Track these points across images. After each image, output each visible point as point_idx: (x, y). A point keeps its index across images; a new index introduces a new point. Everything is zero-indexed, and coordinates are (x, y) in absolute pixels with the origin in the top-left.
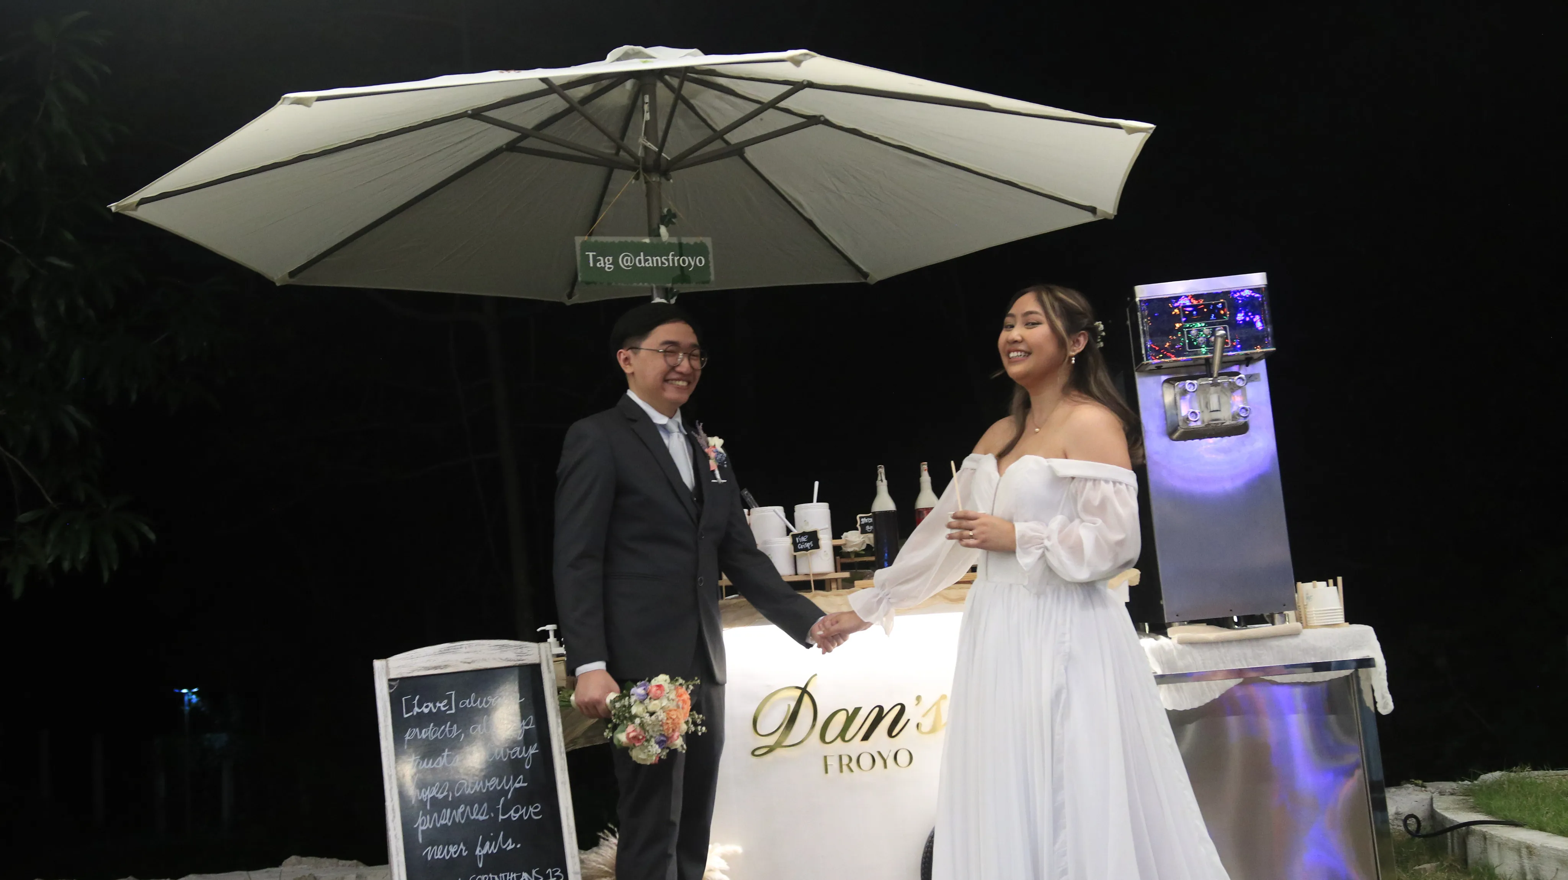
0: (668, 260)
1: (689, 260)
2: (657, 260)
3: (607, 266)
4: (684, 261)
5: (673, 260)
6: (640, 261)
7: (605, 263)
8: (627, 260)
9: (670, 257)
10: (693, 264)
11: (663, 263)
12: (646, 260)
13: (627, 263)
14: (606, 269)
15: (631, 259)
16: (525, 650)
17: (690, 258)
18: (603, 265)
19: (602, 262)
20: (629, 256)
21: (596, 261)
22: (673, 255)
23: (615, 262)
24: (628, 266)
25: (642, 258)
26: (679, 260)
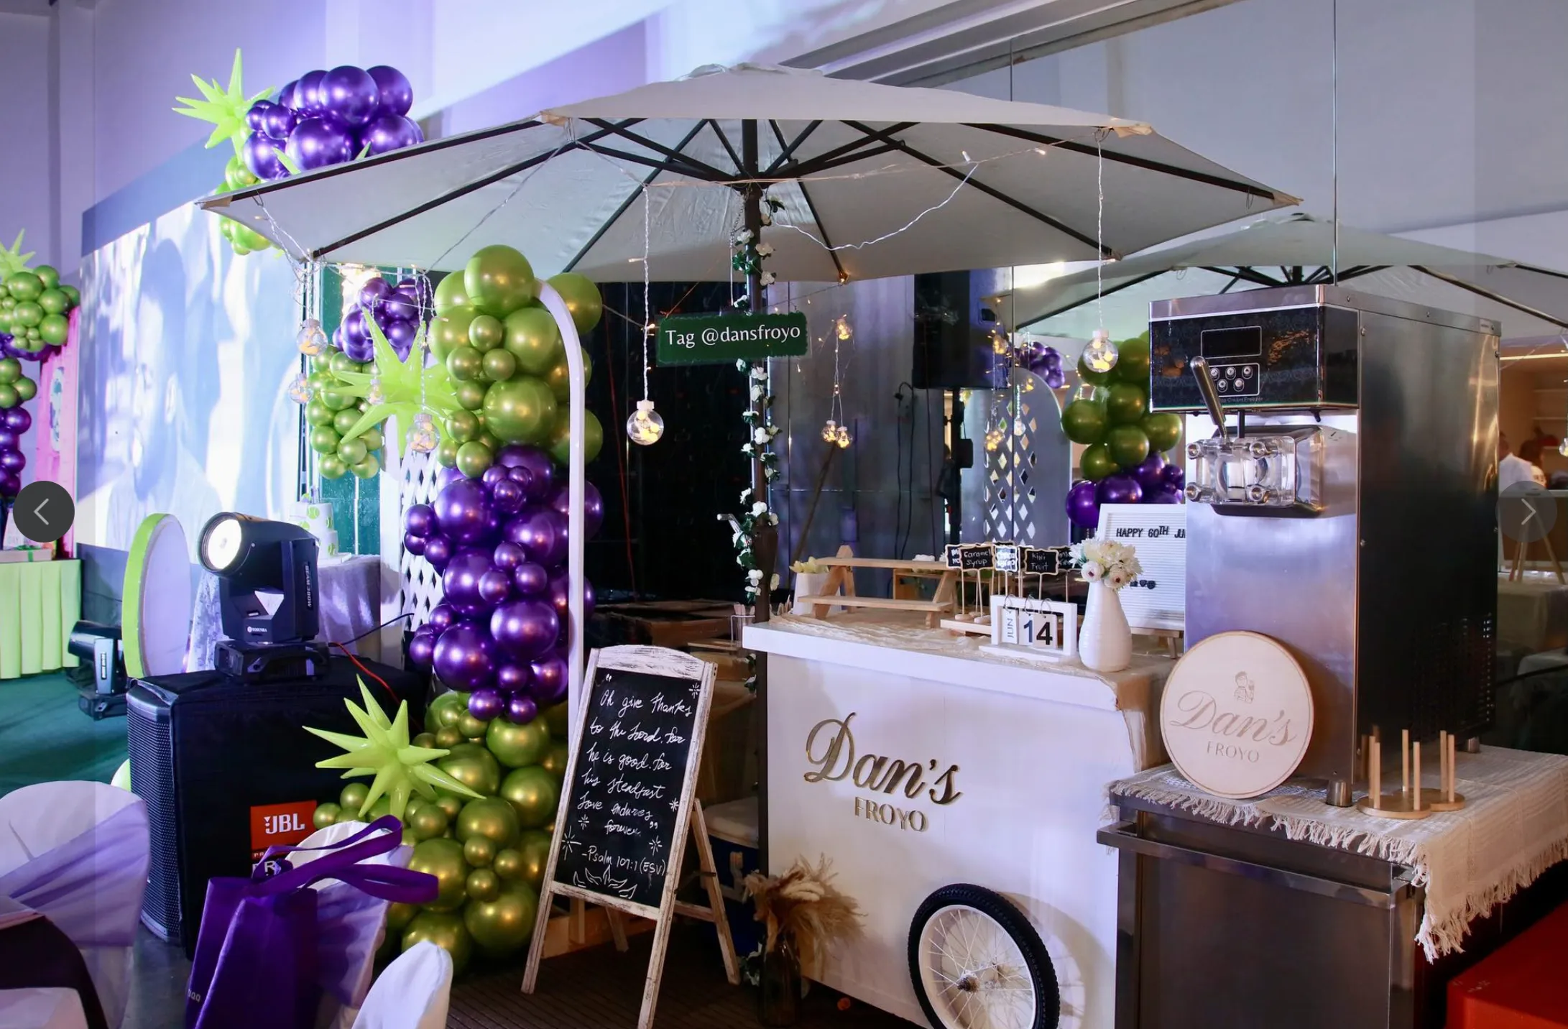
0: (757, 333)
1: (781, 332)
2: (745, 334)
3: (688, 343)
4: (776, 333)
5: (763, 333)
6: (725, 335)
7: (685, 340)
8: (711, 335)
9: (760, 330)
10: (786, 336)
11: (751, 336)
12: (731, 335)
13: (710, 338)
14: (687, 346)
15: (715, 335)
16: (693, 666)
17: (783, 330)
18: (683, 342)
19: (683, 339)
20: (712, 331)
21: (675, 338)
22: (763, 328)
23: (697, 339)
24: (712, 342)
25: (728, 333)
26: (769, 333)
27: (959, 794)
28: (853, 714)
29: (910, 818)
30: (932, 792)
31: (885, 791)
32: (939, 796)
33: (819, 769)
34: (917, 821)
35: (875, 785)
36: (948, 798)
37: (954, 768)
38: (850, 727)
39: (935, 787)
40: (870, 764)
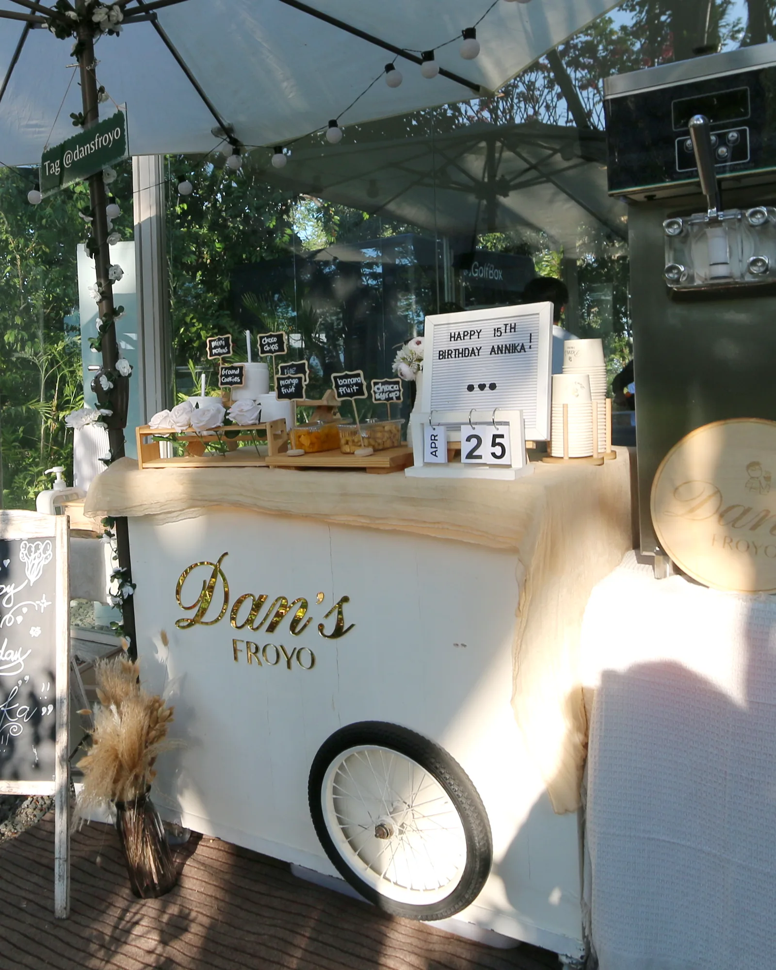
0: (95, 144)
2: (87, 148)
3: (57, 170)
5: (98, 143)
6: (76, 154)
9: (96, 140)
12: (80, 152)
13: (68, 160)
14: (56, 173)
15: (71, 156)
19: (53, 168)
20: (69, 153)
21: (50, 169)
23: (61, 164)
24: (69, 164)
25: (77, 151)
26: (101, 140)
27: (352, 626)
28: (226, 554)
29: (298, 658)
30: (321, 627)
31: (267, 631)
32: (330, 629)
33: (191, 614)
34: (306, 658)
35: (255, 625)
36: (339, 632)
37: (345, 599)
38: (223, 567)
39: (324, 621)
40: (248, 605)
